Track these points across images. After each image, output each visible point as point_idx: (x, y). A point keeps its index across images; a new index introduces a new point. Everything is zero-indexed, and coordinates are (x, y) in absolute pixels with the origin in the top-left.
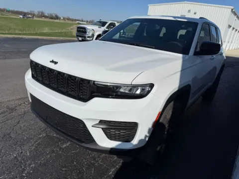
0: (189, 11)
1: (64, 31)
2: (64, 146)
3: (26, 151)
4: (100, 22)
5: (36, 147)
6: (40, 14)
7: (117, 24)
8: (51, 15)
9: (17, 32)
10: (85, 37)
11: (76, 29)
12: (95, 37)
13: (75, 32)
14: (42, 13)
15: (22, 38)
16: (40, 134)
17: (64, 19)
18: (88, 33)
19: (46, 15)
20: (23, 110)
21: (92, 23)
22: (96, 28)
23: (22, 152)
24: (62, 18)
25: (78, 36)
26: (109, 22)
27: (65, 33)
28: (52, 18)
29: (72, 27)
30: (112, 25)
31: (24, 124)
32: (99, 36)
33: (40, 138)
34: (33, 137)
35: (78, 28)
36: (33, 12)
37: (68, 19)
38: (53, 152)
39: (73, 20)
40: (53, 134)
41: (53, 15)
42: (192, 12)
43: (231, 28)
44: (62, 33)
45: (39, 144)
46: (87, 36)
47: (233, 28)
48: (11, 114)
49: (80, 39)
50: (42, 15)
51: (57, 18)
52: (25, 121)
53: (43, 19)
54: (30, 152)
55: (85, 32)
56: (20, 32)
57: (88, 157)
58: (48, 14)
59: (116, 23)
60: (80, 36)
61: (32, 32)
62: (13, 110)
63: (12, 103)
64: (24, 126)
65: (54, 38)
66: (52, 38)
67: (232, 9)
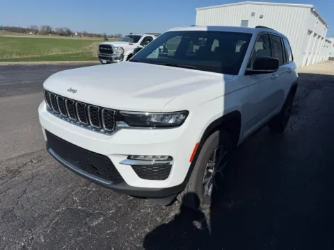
0: (253, 14)
1: (80, 51)
2: (95, 223)
3: (39, 237)
4: (131, 37)
5: (54, 228)
6: (46, 29)
7: (154, 38)
8: (61, 30)
9: (14, 57)
10: (111, 59)
11: (98, 48)
12: (125, 57)
13: (96, 53)
14: (48, 28)
15: (21, 66)
16: (58, 208)
17: (79, 34)
18: (114, 53)
19: (54, 30)
20: (30, 172)
21: (118, 38)
22: (125, 45)
23: (33, 238)
24: (76, 34)
25: (100, 58)
26: (144, 36)
27: (83, 53)
28: (62, 34)
29: (91, 46)
30: (148, 39)
31: (33, 194)
32: (130, 56)
33: (58, 214)
34: (47, 213)
35: (101, 46)
36: (35, 26)
37: (85, 34)
38: (79, 234)
39: (91, 35)
40: (77, 206)
41: (64, 30)
42: (257, 15)
43: (312, 34)
44: (78, 54)
45: (57, 223)
46: (113, 57)
47: (315, 35)
48: (13, 179)
49: (104, 61)
50: (48, 31)
51: (69, 33)
52: (34, 189)
53: (50, 36)
54: (44, 237)
55: (111, 52)
56: (18, 57)
57: (131, 238)
58: (56, 29)
59: (153, 36)
60: (105, 58)
61: (36, 56)
62: (15, 172)
63: (14, 162)
64: (34, 196)
65: (67, 62)
66: (64, 62)
67: (312, 9)
